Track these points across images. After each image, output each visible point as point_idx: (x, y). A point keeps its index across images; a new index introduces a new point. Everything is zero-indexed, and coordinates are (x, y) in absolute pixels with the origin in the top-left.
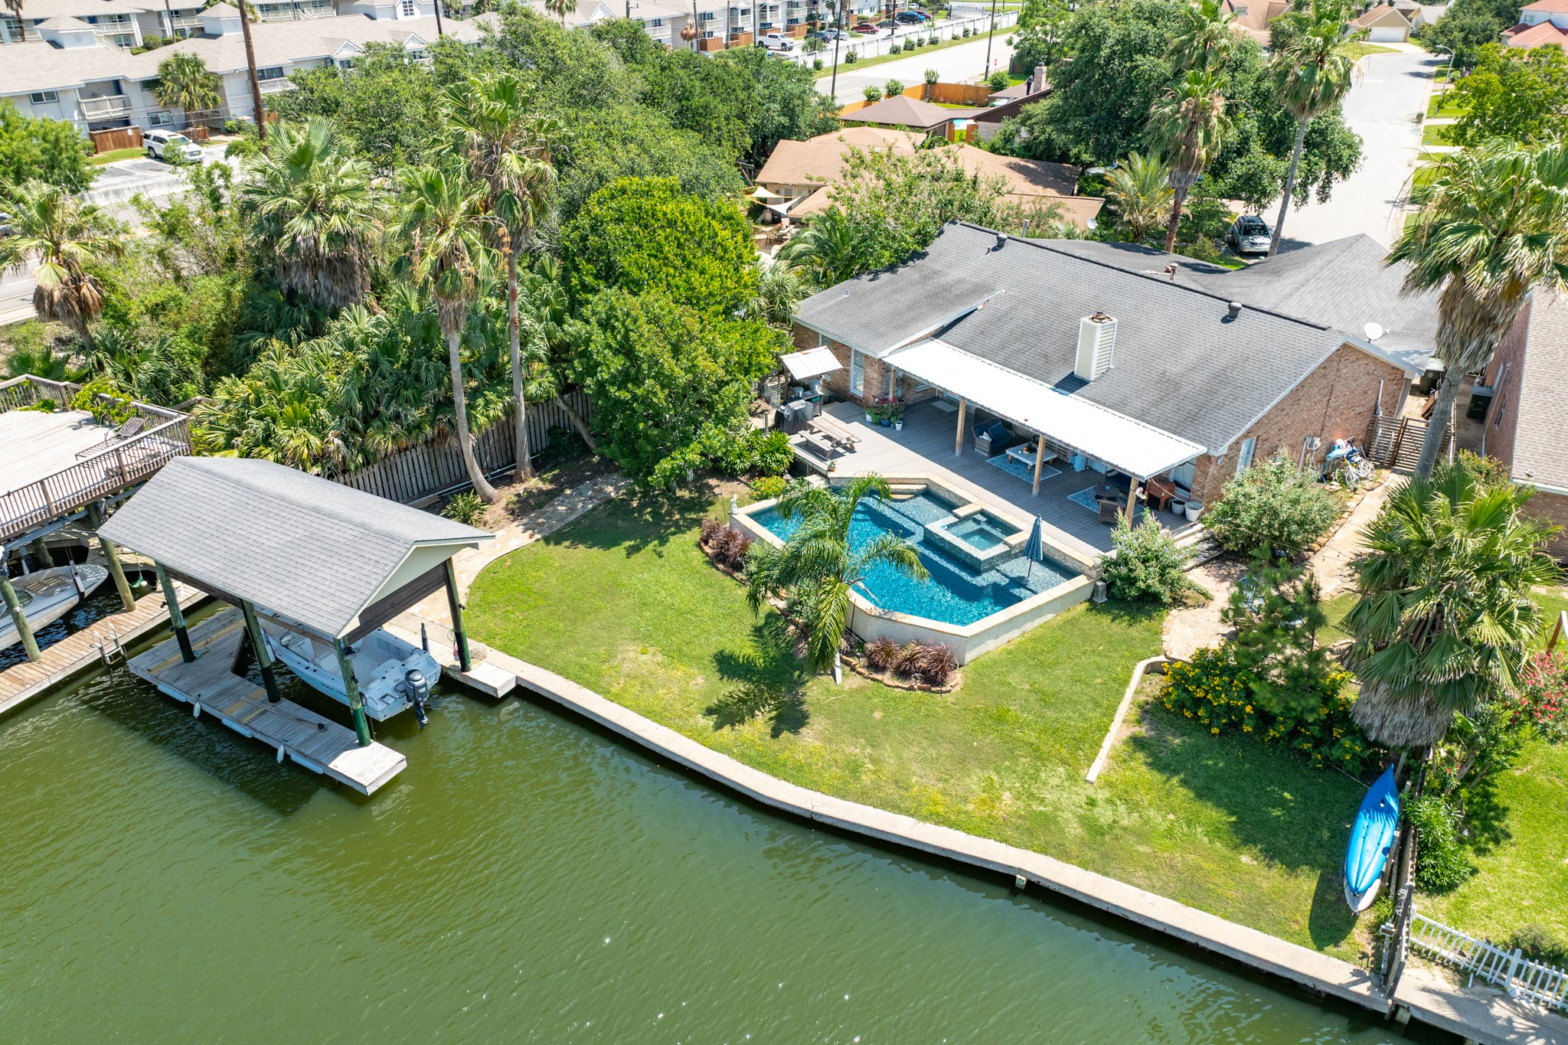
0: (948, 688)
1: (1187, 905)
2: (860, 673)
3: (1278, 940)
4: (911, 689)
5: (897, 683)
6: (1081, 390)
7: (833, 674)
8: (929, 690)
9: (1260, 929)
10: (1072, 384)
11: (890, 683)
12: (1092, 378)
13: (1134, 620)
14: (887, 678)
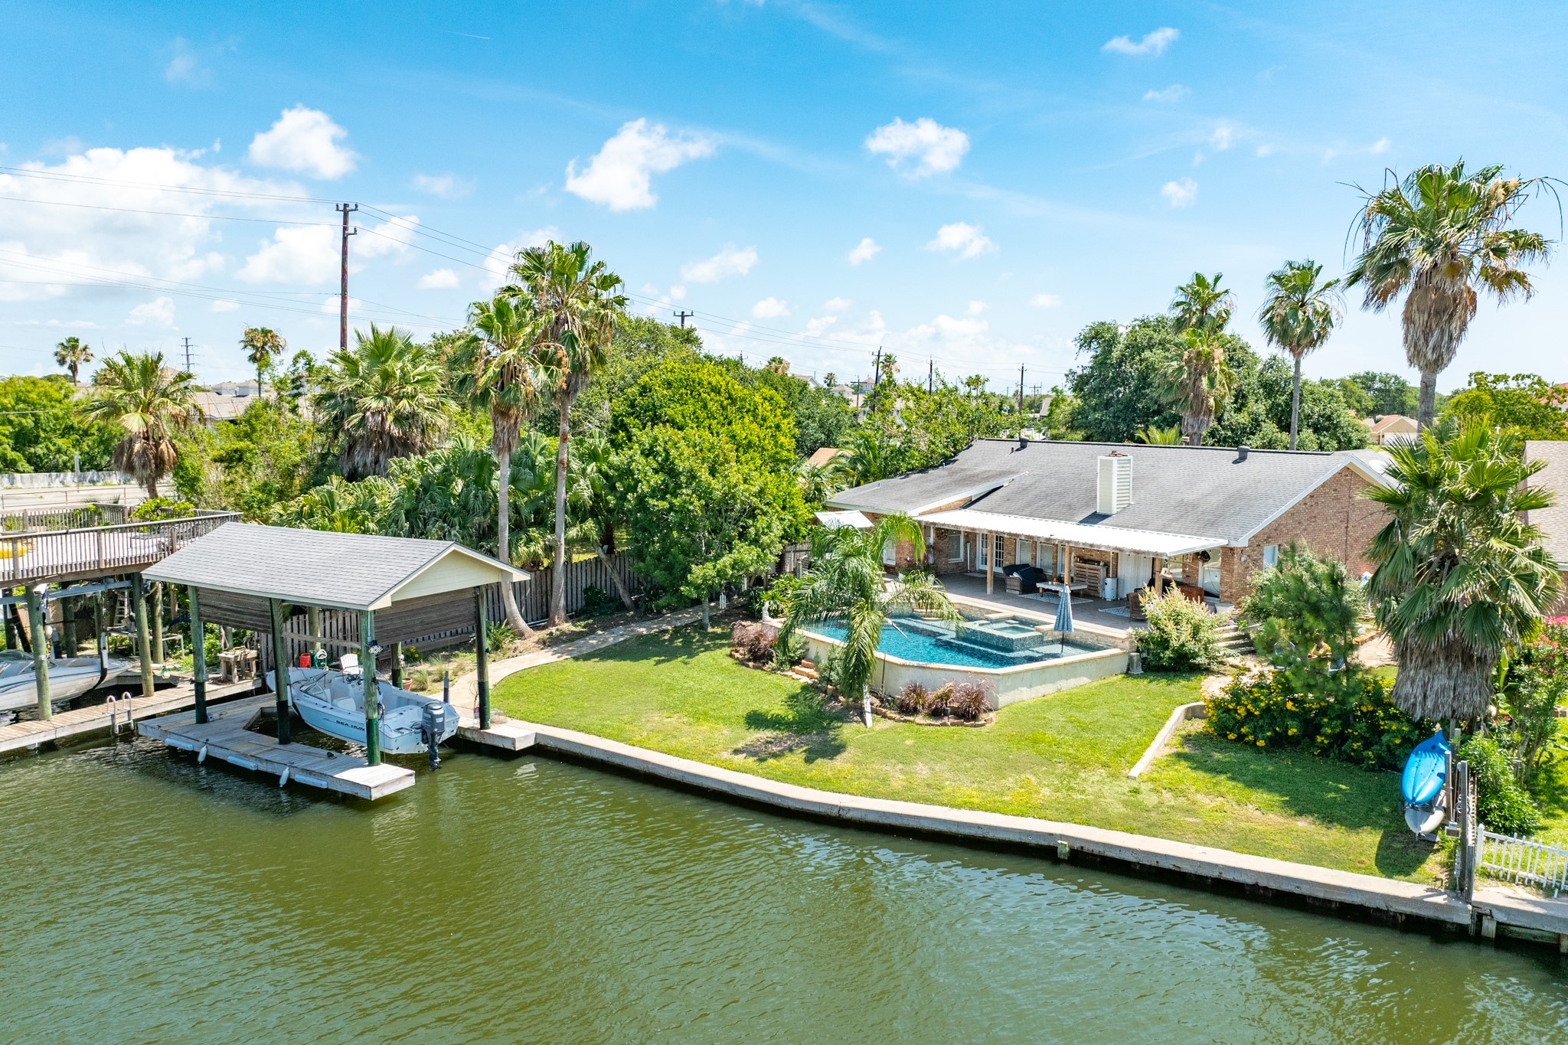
0: (983, 722)
1: (1242, 852)
2: (890, 718)
3: (1343, 872)
4: (944, 725)
5: (928, 722)
6: (1105, 521)
7: (864, 721)
8: (962, 724)
9: (1323, 866)
10: (1096, 518)
11: (923, 722)
12: (1114, 511)
13: (1170, 681)
14: (919, 719)
